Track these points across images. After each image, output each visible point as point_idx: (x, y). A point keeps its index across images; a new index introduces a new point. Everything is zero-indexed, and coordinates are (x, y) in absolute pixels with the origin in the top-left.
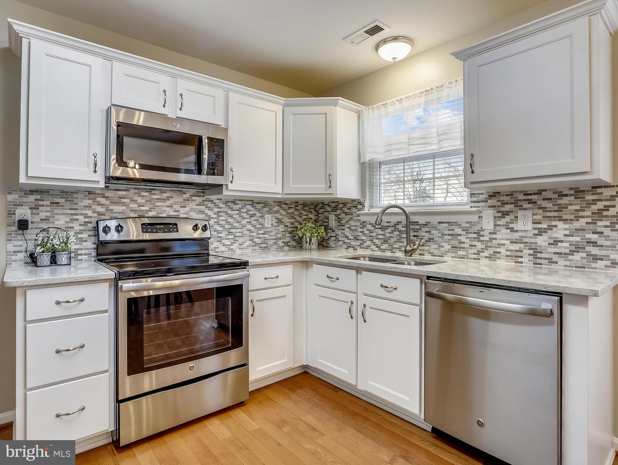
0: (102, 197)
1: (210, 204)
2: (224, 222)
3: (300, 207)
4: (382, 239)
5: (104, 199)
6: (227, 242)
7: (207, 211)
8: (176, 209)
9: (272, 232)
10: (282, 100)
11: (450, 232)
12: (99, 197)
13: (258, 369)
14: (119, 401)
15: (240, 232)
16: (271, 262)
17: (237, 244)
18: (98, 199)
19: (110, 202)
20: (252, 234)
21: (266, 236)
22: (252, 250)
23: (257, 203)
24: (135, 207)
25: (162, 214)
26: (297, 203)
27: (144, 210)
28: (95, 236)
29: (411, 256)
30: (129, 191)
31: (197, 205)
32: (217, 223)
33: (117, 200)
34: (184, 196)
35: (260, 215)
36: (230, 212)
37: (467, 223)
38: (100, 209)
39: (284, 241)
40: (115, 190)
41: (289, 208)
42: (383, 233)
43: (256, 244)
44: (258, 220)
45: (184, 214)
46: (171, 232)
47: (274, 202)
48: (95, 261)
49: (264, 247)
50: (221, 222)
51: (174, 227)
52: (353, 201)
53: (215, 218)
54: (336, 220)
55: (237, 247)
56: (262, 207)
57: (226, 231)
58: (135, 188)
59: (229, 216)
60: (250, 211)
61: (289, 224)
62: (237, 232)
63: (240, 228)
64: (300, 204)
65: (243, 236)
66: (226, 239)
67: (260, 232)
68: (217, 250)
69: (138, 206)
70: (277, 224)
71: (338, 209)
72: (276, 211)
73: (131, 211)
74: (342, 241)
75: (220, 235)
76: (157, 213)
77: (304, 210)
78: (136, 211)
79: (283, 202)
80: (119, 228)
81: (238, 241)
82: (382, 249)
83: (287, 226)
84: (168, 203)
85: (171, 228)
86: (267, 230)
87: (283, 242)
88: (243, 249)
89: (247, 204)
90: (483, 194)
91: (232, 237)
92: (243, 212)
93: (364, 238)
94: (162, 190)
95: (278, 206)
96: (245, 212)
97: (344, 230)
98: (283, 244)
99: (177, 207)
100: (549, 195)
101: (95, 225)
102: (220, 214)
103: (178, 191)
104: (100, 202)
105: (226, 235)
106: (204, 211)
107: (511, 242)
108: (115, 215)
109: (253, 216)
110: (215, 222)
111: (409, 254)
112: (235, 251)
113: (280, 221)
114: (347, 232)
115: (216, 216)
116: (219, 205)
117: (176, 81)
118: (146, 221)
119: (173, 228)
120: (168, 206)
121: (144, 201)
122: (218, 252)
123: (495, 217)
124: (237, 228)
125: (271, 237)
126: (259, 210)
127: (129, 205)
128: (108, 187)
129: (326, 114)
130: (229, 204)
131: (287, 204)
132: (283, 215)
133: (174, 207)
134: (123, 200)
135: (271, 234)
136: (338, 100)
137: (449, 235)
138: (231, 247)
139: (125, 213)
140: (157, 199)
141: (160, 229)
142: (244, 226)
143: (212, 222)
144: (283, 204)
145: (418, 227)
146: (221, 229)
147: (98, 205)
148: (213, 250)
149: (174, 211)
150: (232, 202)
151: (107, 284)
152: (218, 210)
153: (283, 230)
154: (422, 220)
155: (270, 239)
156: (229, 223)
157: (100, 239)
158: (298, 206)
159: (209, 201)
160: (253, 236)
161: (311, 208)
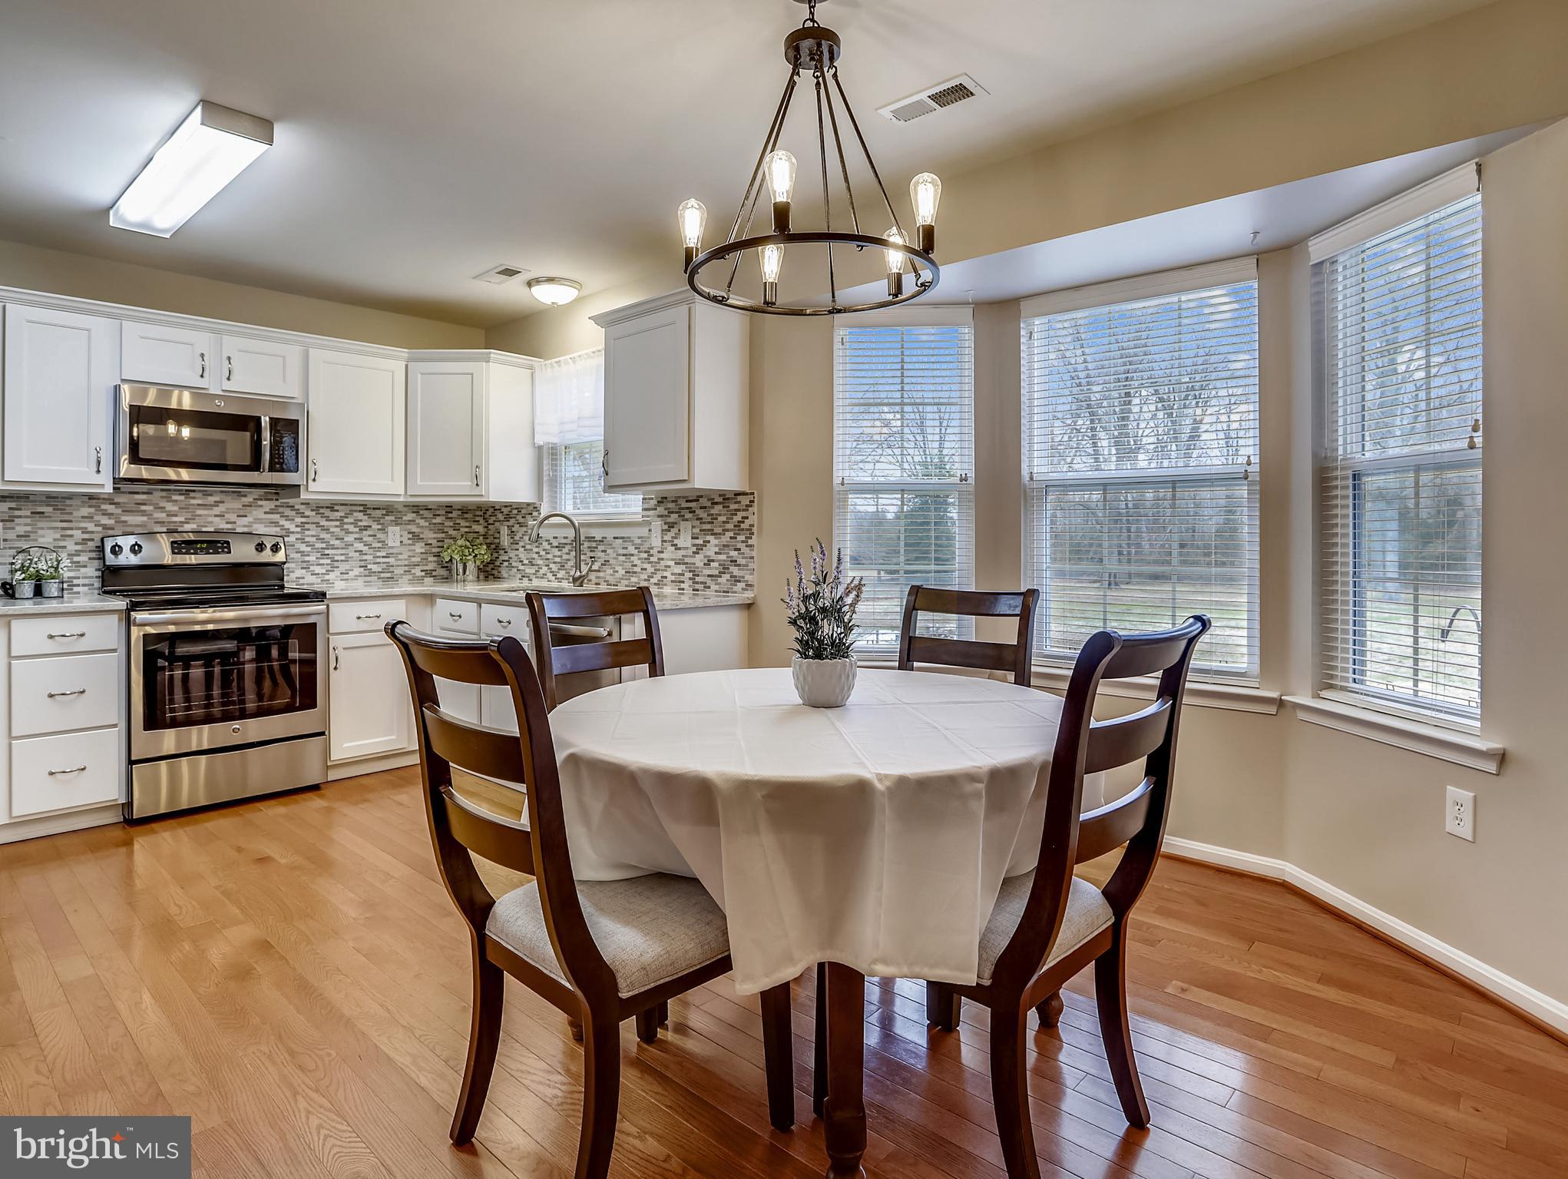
0: (110, 504)
1: (288, 512)
2: (314, 539)
3: (455, 514)
4: (559, 563)
5: (113, 506)
6: (318, 570)
7: (282, 522)
8: (229, 519)
9: (401, 554)
10: (404, 353)
11: (625, 551)
12: (105, 504)
13: (346, 745)
14: (131, 763)
15: (342, 555)
16: (365, 595)
17: (337, 573)
18: (103, 507)
19: (123, 511)
20: (365, 557)
21: (391, 560)
22: (365, 582)
23: (374, 509)
24: (163, 518)
25: (206, 526)
26: (449, 508)
27: (176, 522)
28: (99, 559)
29: (582, 586)
30: (151, 493)
31: (265, 513)
32: (302, 540)
33: (134, 507)
34: (244, 499)
35: (380, 527)
36: (323, 523)
37: (639, 538)
38: (105, 521)
39: (425, 568)
40: (130, 493)
41: (434, 515)
42: (559, 553)
43: (371, 573)
44: (375, 536)
45: (245, 526)
46: (219, 553)
47: (405, 506)
48: (99, 594)
49: (387, 578)
50: (307, 539)
51: (226, 547)
52: (528, 504)
53: (298, 533)
54: (510, 535)
55: (336, 577)
56: (382, 515)
57: (317, 552)
58: (162, 490)
59: (322, 530)
60: (361, 521)
61: (434, 542)
62: (337, 555)
63: (342, 548)
64: (455, 510)
65: (348, 561)
66: (318, 565)
67: (378, 554)
68: (301, 581)
69: (168, 515)
70: (410, 542)
71: (511, 518)
72: (409, 521)
73: (156, 523)
74: (516, 567)
75: (307, 558)
76: (198, 526)
77: (462, 519)
78: (163, 522)
79: (422, 506)
80: (136, 549)
81: (338, 567)
82: (558, 578)
83: (431, 544)
84: (217, 511)
85: (220, 547)
86: (391, 551)
87: (422, 571)
88: (347, 580)
89: (355, 511)
90: (652, 499)
91: (329, 561)
92: (347, 523)
93: (540, 562)
94: (206, 491)
95: (413, 512)
96: (351, 523)
97: (518, 550)
98: (423, 574)
99: (233, 517)
100: (704, 502)
101: (99, 544)
102: (307, 526)
103: (233, 492)
104: (106, 510)
105: (317, 558)
106: (278, 522)
107: (676, 563)
108: (129, 529)
109: (366, 530)
110: (297, 539)
111: (578, 583)
112: (333, 583)
113: (416, 537)
114: (522, 554)
115: (299, 529)
116: (303, 513)
117: (221, 338)
118: (178, 538)
119: (223, 548)
120: (216, 516)
121: (176, 508)
122: (304, 584)
123: (663, 530)
124: (338, 548)
125: (399, 563)
126: (377, 520)
127: (151, 515)
128: (119, 488)
129: (472, 374)
130: (321, 511)
131: (431, 509)
132: (422, 527)
133: (227, 516)
134: (143, 508)
135: (400, 557)
136: (490, 353)
137: (624, 555)
138: (327, 577)
139: (145, 526)
140: (199, 505)
141: (201, 549)
142: (348, 545)
143: (291, 539)
144: (422, 510)
145: (594, 544)
146: (309, 549)
147: (103, 514)
148: (294, 582)
149: (227, 523)
150: (327, 507)
151: (115, 617)
152: (303, 520)
153: (423, 551)
154: (598, 534)
155: (398, 566)
156: (322, 540)
157: (107, 564)
158: (451, 513)
159: (287, 507)
160: (366, 560)
161: (478, 516)
